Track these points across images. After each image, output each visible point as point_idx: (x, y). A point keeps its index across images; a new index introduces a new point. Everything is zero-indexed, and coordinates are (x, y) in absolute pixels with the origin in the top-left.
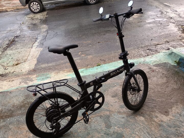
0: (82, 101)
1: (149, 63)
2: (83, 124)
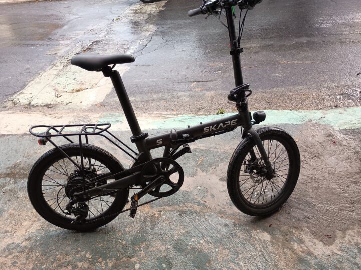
0: (136, 173)
1: (332, 125)
2: (141, 219)
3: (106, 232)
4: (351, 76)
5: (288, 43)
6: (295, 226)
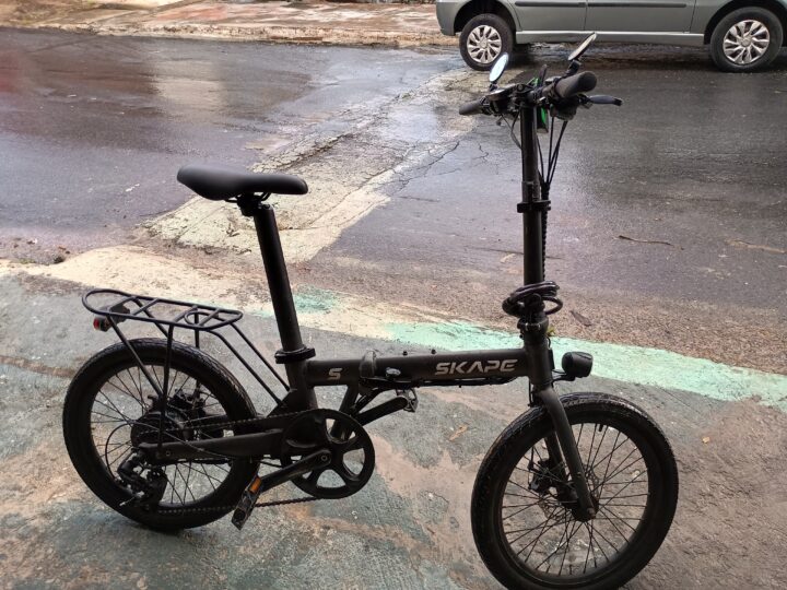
2: (279, 533)
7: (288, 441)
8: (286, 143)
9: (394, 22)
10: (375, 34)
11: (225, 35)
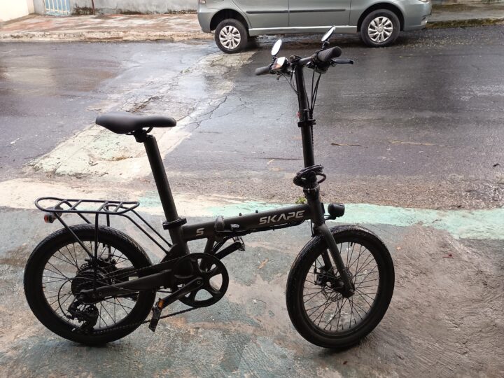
0: (166, 271)
1: (450, 231)
2: (169, 336)
3: (119, 349)
4: (484, 167)
5: (405, 117)
6: (379, 367)
7: (176, 276)
8: (116, 104)
9: (169, 26)
10: (158, 33)
11: (55, 38)
